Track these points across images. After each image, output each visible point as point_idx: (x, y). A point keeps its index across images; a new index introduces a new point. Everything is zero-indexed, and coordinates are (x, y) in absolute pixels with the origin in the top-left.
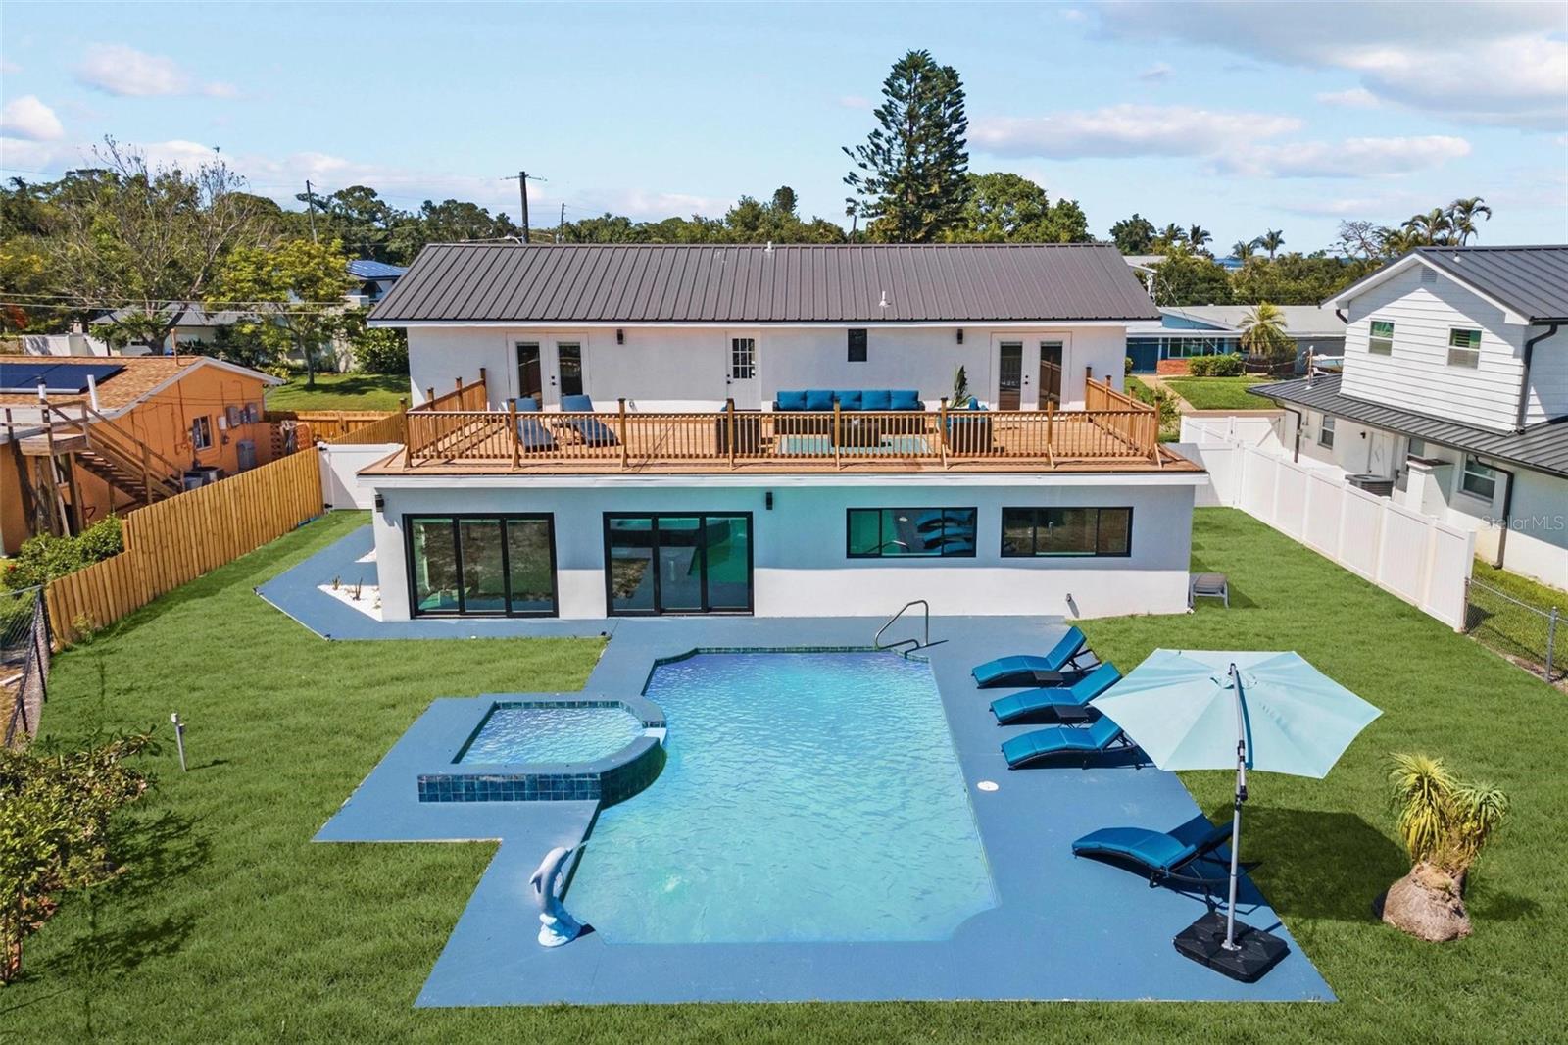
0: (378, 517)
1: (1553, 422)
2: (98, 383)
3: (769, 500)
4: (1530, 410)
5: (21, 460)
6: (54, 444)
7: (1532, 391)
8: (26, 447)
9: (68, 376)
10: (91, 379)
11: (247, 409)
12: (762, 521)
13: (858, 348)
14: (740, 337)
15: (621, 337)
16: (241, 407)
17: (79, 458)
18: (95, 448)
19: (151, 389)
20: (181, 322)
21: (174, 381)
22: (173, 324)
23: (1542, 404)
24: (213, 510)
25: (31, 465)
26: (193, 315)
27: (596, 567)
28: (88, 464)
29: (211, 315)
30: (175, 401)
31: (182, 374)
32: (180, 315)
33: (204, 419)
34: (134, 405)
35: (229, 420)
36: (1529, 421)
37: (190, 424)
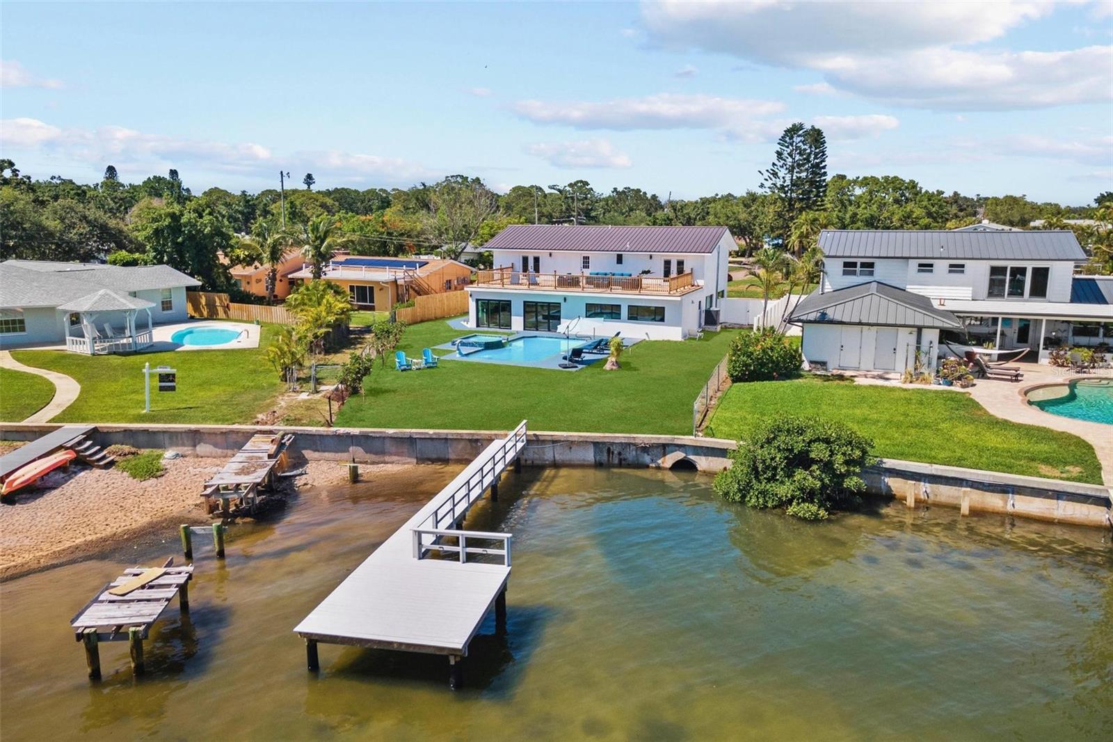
0: (470, 299)
1: (834, 291)
2: (420, 267)
3: (565, 300)
4: (826, 287)
5: (397, 286)
6: (405, 282)
7: (826, 280)
8: (399, 282)
9: (411, 265)
10: (417, 265)
11: (464, 278)
12: (563, 305)
13: (620, 259)
14: (585, 255)
15: (551, 255)
16: (462, 278)
17: (412, 287)
18: (416, 284)
19: (435, 269)
20: (465, 251)
21: (441, 267)
22: (462, 251)
23: (831, 285)
24: (439, 301)
25: (400, 288)
26: (469, 249)
27: (521, 316)
28: (414, 289)
29: (477, 248)
30: (441, 273)
31: (444, 265)
32: (465, 248)
33: (450, 281)
34: (428, 273)
35: (458, 282)
36: (826, 291)
37: (445, 281)
